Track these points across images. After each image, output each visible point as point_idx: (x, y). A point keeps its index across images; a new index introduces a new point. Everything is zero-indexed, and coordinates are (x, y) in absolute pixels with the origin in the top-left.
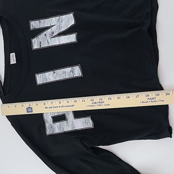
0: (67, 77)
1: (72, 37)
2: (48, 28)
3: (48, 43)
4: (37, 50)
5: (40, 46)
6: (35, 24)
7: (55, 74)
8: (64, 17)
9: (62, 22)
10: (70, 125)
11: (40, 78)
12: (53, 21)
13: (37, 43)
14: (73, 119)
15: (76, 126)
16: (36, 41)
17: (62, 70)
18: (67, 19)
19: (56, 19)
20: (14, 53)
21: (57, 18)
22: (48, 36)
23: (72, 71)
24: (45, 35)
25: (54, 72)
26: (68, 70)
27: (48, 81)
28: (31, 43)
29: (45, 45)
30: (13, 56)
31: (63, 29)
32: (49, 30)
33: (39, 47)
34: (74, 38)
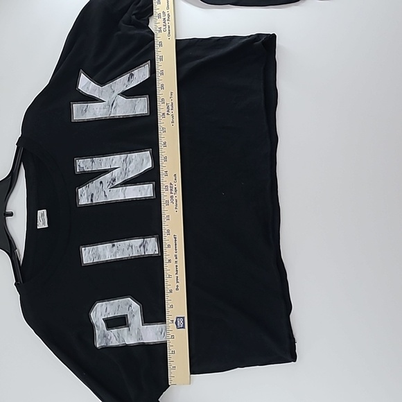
0: (135, 254)
1: (146, 188)
2: (106, 172)
3: (106, 196)
4: (85, 207)
5: (92, 200)
6: (83, 165)
7: (115, 248)
8: (135, 156)
9: (130, 163)
10: (133, 335)
11: (89, 253)
12: (115, 160)
13: (84, 196)
14: (139, 325)
15: (143, 338)
16: (85, 191)
17: (127, 242)
18: (138, 159)
19: (121, 158)
20: (45, 211)
21: (123, 156)
22: (105, 185)
23: (143, 245)
24: (101, 182)
25: (114, 245)
26: (137, 242)
27: (103, 259)
28: (76, 194)
29: (99, 199)
30: (43, 215)
31: (131, 176)
32: (108, 175)
33: (90, 202)
34: (149, 190)
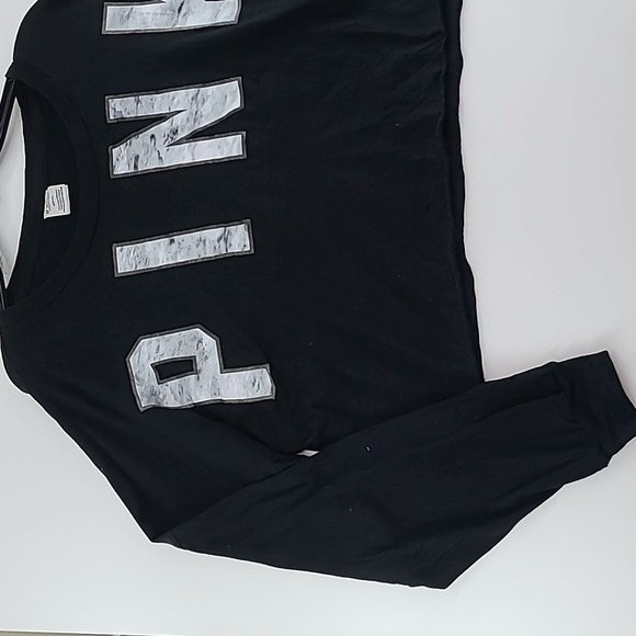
0: (210, 254)
1: (231, 142)
2: (161, 118)
3: (160, 158)
4: (125, 178)
5: (136, 167)
6: (121, 107)
7: (174, 246)
8: (212, 91)
9: (203, 103)
10: (205, 386)
11: (128, 255)
12: (179, 98)
13: (123, 160)
14: (216, 373)
15: (222, 391)
16: (124, 153)
17: (197, 235)
18: (218, 96)
19: (187, 95)
21: (192, 91)
22: (160, 140)
23: (224, 238)
24: (153, 136)
25: (172, 241)
26: (212, 234)
27: (153, 265)
28: (109, 157)
29: (149, 164)
30: (58, 193)
31: (205, 123)
32: (165, 125)
33: (132, 170)
34: (235, 145)
